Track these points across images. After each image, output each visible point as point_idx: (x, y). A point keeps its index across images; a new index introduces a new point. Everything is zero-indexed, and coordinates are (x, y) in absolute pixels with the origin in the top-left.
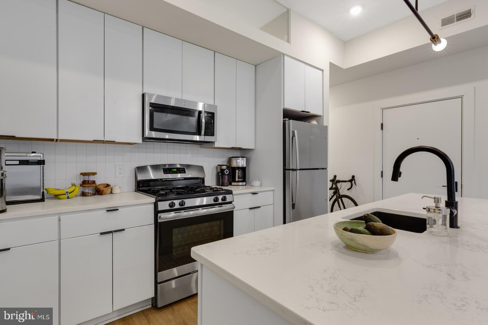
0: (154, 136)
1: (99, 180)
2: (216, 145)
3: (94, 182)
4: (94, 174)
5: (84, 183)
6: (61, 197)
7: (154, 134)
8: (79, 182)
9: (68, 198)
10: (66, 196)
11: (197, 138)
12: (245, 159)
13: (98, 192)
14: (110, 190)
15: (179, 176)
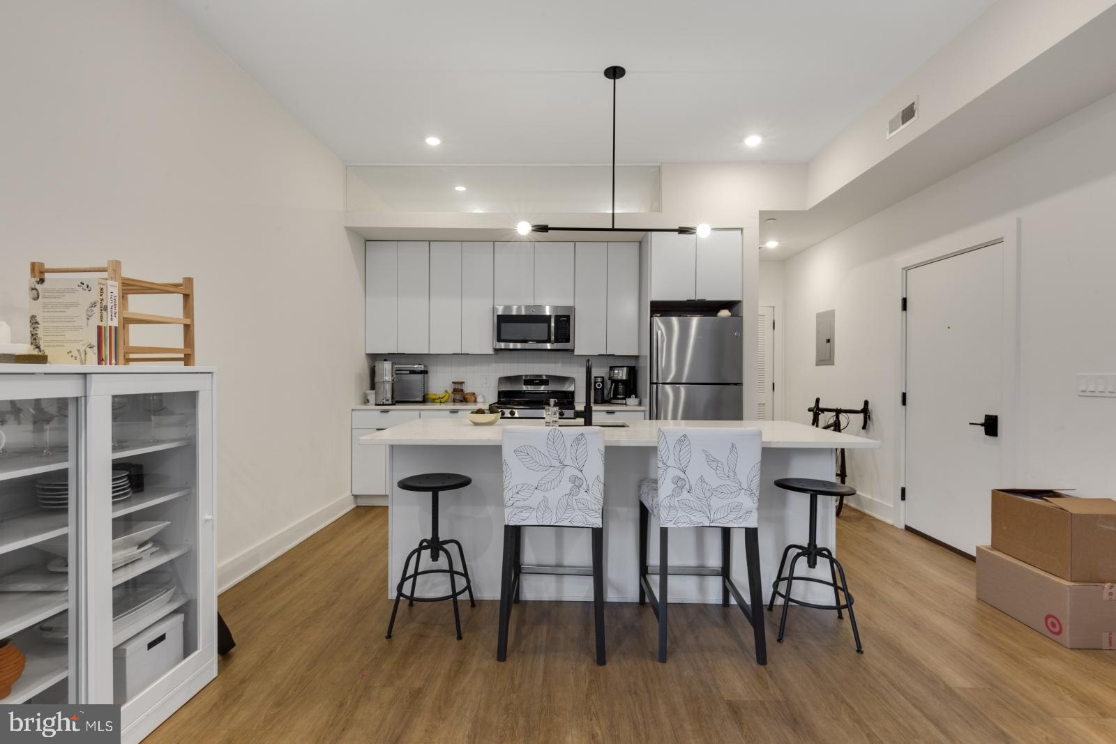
0: (503, 347)
1: (468, 389)
2: (576, 353)
3: (462, 390)
4: (462, 383)
5: (455, 390)
6: (437, 401)
7: (503, 345)
8: (450, 390)
9: (441, 402)
10: (439, 401)
11: (548, 346)
12: (625, 369)
13: (464, 400)
14: (473, 399)
15: (542, 388)
